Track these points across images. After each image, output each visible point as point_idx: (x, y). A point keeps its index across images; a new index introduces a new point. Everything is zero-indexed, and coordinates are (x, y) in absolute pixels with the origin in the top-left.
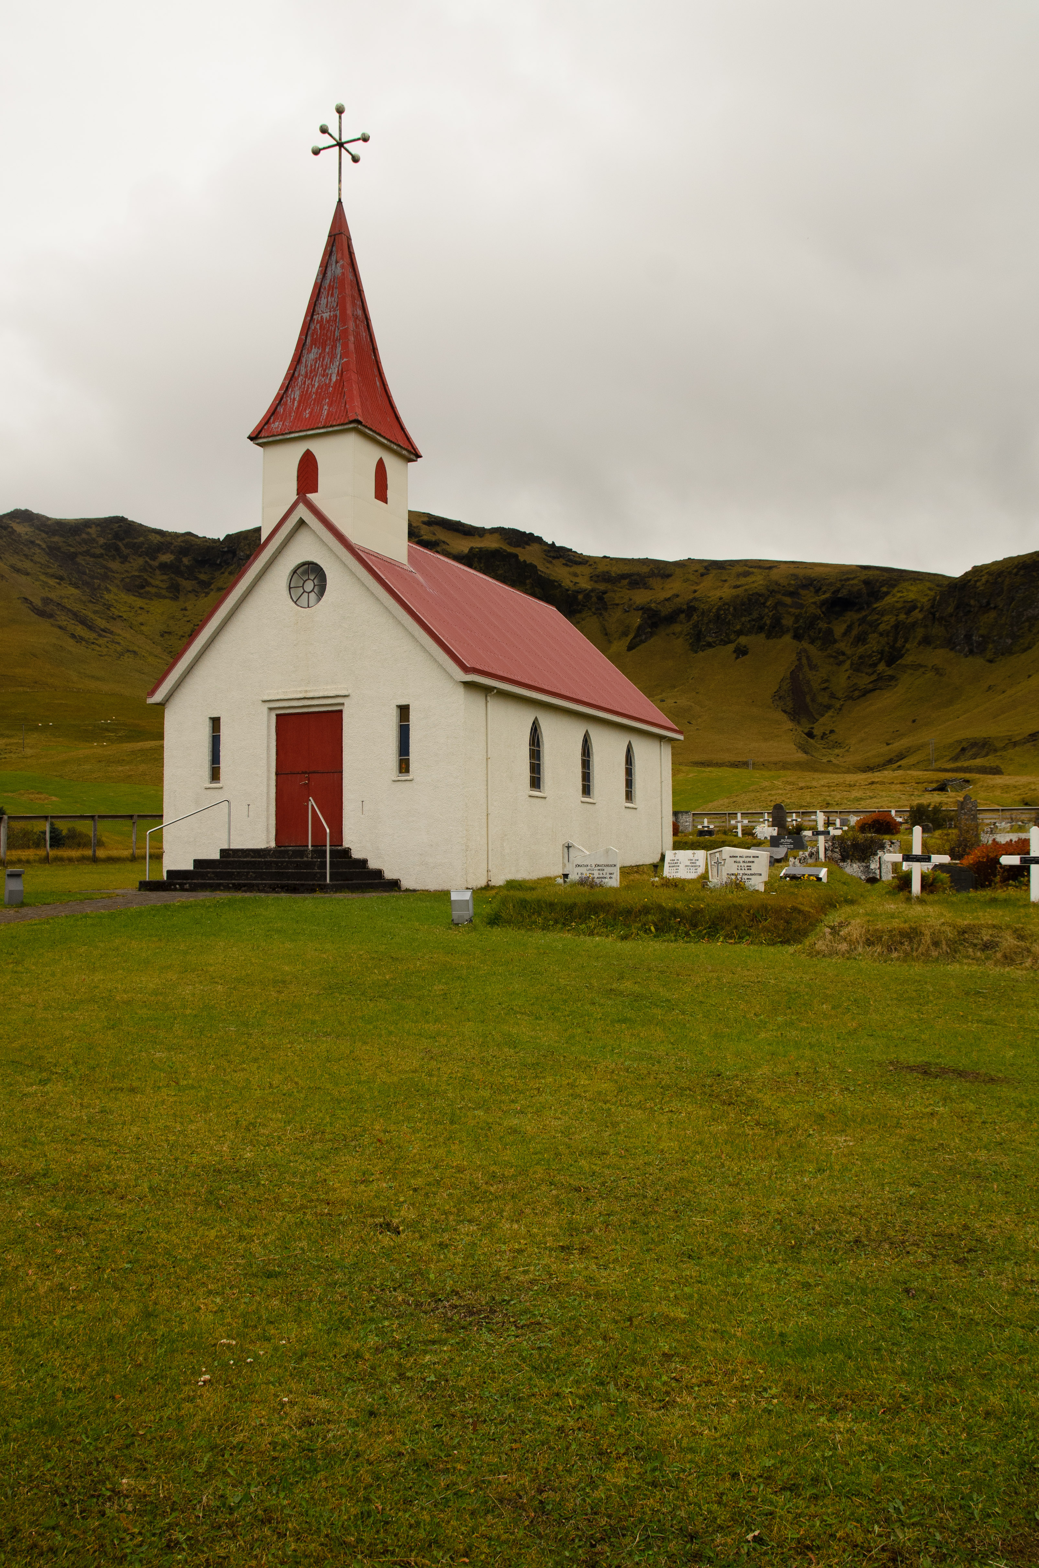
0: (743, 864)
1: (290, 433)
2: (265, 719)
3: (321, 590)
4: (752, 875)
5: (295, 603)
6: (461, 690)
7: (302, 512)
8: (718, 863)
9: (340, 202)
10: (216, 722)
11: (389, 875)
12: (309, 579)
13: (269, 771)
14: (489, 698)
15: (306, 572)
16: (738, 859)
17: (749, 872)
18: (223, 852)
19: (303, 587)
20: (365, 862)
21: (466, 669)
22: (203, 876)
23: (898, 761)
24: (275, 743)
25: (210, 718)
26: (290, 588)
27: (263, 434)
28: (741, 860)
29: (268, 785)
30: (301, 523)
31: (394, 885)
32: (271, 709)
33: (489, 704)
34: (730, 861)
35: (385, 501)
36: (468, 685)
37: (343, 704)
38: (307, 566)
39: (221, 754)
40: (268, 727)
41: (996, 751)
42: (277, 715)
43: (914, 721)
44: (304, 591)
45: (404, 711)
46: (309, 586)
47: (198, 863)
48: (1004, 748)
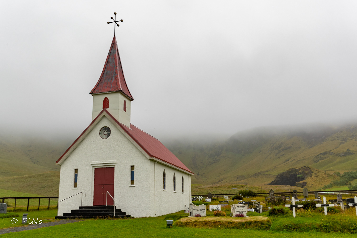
0: (241, 208)
1: (102, 92)
2: (92, 169)
3: (109, 135)
4: (243, 211)
5: (101, 137)
6: (149, 161)
7: (104, 113)
8: (234, 208)
9: (115, 36)
10: (76, 170)
11: (127, 214)
12: (105, 131)
13: (92, 184)
14: (155, 164)
15: (105, 129)
16: (239, 207)
17: (242, 211)
18: (80, 207)
19: (104, 133)
20: (120, 210)
21: (151, 156)
22: (75, 215)
23: (221, 181)
24: (94, 176)
25: (75, 169)
26: (100, 133)
27: (93, 93)
28: (240, 207)
29: (92, 188)
30: (104, 116)
31: (129, 216)
32: (93, 166)
33: (155, 165)
34: (237, 208)
35: (126, 111)
36: (151, 160)
37: (115, 165)
38: (105, 128)
39: (78, 179)
40: (92, 171)
41: (246, 178)
42: (95, 168)
43: (225, 171)
44: (104, 134)
45: (133, 167)
46: (106, 133)
47: (73, 211)
48: (248, 178)
